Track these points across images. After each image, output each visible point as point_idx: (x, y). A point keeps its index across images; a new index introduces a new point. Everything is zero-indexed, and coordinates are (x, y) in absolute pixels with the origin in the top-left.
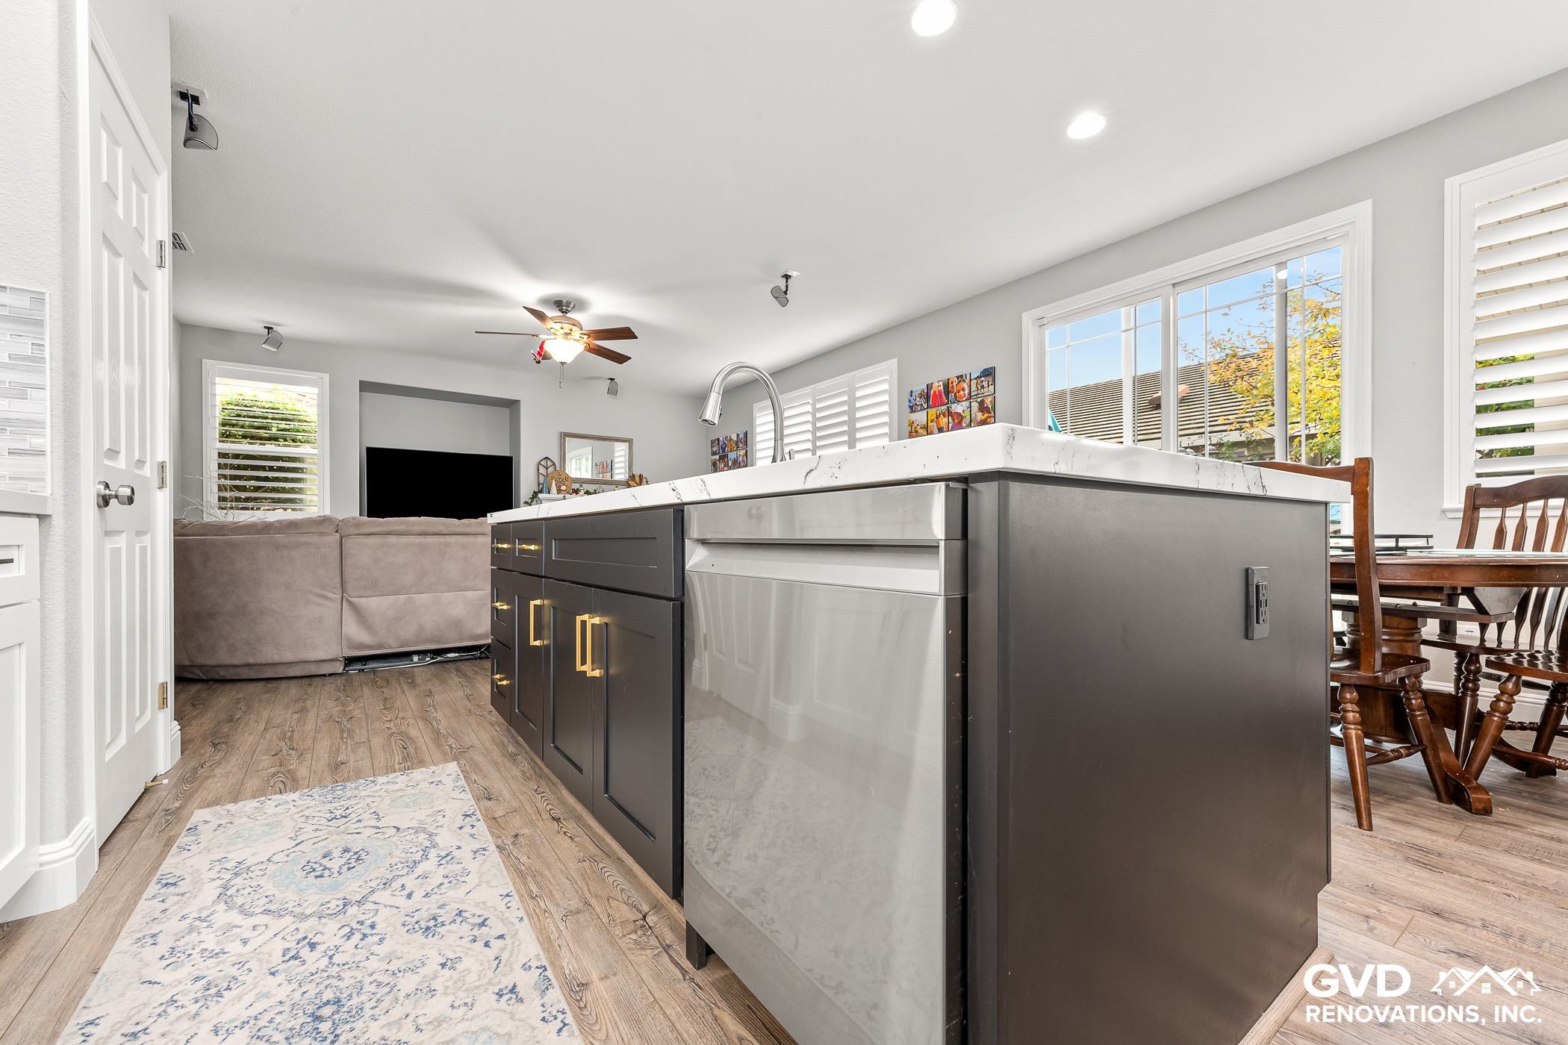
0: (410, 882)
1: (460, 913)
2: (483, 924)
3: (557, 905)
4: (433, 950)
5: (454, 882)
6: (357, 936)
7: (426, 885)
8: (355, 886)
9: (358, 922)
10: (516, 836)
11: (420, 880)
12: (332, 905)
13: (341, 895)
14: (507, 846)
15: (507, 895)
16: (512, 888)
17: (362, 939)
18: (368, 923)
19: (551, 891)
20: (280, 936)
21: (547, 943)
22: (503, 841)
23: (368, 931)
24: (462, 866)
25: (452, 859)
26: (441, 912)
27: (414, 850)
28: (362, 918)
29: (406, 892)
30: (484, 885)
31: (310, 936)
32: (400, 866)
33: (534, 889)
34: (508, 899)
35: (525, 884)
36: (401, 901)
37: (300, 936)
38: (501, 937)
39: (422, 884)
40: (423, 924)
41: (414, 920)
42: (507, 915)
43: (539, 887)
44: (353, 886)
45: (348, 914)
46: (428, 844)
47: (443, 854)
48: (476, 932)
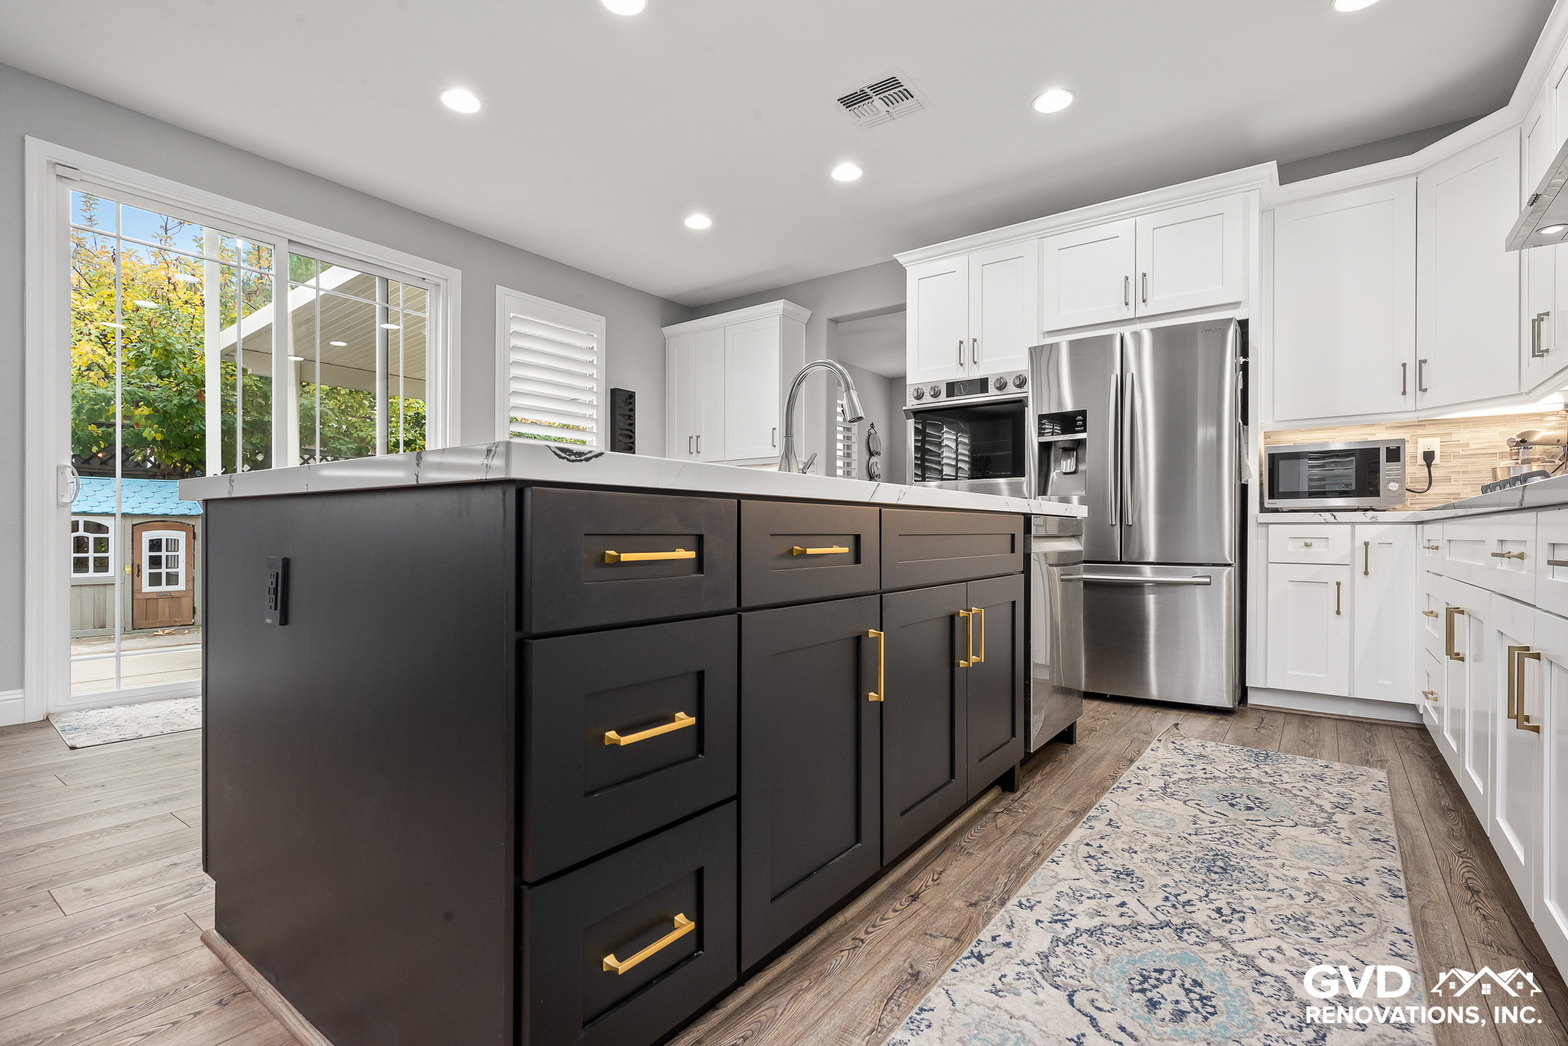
0: (1114, 917)
1: (1099, 870)
2: (1090, 856)
3: (1031, 842)
4: (1135, 863)
5: (1078, 894)
6: (1183, 898)
7: (1103, 905)
8: (1166, 945)
9: (1176, 908)
10: (971, 905)
11: (1103, 913)
12: (1192, 939)
13: (1182, 944)
14: (996, 900)
15: (1054, 861)
16: (1046, 863)
17: (1179, 895)
18: (1169, 904)
19: (1021, 851)
20: (1246, 936)
21: (1067, 830)
22: (991, 907)
23: (1172, 898)
24: (1057, 903)
25: (1057, 915)
26: (1109, 879)
27: (1081, 949)
28: (1172, 910)
29: (1124, 910)
30: (1060, 877)
31: (1220, 920)
32: (1108, 939)
33: (1030, 858)
34: (1056, 859)
35: (1030, 865)
36: (1132, 904)
37: (1229, 926)
38: (1088, 844)
39: (1104, 908)
40: (1129, 879)
41: (1133, 885)
42: (1070, 852)
43: (1024, 857)
44: (1165, 948)
45: (1182, 921)
46: (1060, 949)
47: (1059, 925)
48: (1100, 855)
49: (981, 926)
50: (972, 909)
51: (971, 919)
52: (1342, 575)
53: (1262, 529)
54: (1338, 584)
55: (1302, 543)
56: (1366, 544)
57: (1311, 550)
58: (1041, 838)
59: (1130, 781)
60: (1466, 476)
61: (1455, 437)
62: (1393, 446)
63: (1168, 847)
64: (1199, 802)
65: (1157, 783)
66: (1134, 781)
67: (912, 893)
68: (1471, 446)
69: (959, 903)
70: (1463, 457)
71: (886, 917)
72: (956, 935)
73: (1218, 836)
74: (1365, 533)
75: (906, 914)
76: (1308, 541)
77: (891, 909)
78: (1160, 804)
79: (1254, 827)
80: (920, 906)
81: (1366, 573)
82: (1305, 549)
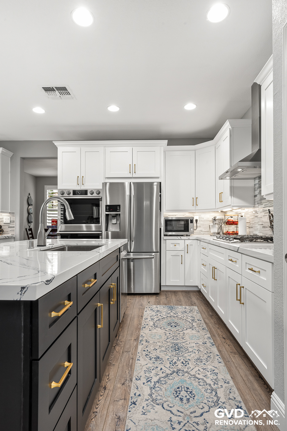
0: (161, 374)
1: (151, 359)
2: (147, 355)
3: (129, 355)
4: (158, 353)
5: (149, 369)
6: (174, 362)
7: (157, 371)
8: (176, 379)
9: (174, 366)
10: (123, 384)
11: (158, 374)
12: (181, 374)
13: (180, 377)
14: (129, 380)
15: (138, 360)
16: (136, 361)
17: (172, 361)
18: (171, 365)
19: (128, 359)
20: (191, 369)
21: (136, 347)
22: (129, 383)
23: (171, 362)
24: (145, 375)
25: (147, 379)
26: (154, 361)
27: (158, 389)
28: (173, 366)
29: (162, 371)
30: (142, 365)
31: (184, 366)
32: (163, 382)
33: (131, 361)
34: (138, 359)
35: (132, 363)
36: (163, 368)
37: (187, 367)
38: (144, 351)
39: (157, 372)
40: (159, 359)
41: (161, 361)
42: (141, 355)
43: (129, 361)
44: (176, 380)
45: (176, 369)
46: (153, 391)
47: (149, 383)
48: (149, 354)
49: (129, 391)
50: (124, 386)
51: (125, 389)
52: (182, 253)
53: (165, 241)
54: (182, 256)
55: (174, 245)
56: (187, 245)
57: (176, 247)
58: (131, 352)
59: (145, 324)
60: (204, 226)
61: (201, 216)
62: (191, 219)
63: (163, 345)
64: (164, 327)
65: (151, 323)
66: (146, 324)
67: (103, 387)
68: (204, 219)
69: (119, 385)
70: (202, 221)
71: (100, 399)
72: (124, 398)
73: (172, 338)
74: (188, 242)
75: (105, 396)
76: (175, 244)
77: (100, 396)
78: (155, 331)
79: (179, 332)
80: (108, 391)
81: (187, 253)
82: (174, 247)
